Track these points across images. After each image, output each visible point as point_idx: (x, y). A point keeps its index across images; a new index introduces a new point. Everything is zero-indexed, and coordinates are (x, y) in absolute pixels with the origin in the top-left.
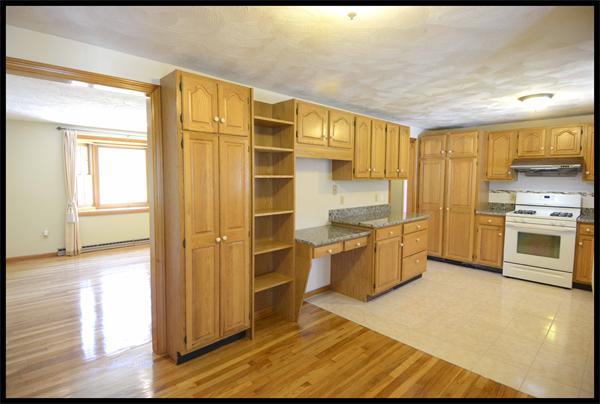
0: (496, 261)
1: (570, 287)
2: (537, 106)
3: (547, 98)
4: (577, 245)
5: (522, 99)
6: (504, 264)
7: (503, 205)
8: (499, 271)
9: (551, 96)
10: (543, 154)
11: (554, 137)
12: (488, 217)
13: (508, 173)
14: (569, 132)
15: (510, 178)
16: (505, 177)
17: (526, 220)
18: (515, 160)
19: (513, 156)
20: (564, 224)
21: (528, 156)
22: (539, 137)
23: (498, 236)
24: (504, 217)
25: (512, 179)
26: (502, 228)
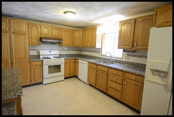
0: (40, 80)
4: (65, 66)
5: (65, 13)
6: (44, 80)
7: (34, 56)
8: (42, 83)
10: (50, 36)
11: (53, 30)
12: (36, 62)
13: (38, 42)
14: (57, 30)
15: (39, 45)
16: (37, 44)
17: (51, 61)
18: (41, 37)
19: (40, 36)
20: (62, 60)
21: (45, 36)
22: (49, 29)
23: (41, 69)
24: (42, 61)
25: (40, 45)
26: (42, 66)
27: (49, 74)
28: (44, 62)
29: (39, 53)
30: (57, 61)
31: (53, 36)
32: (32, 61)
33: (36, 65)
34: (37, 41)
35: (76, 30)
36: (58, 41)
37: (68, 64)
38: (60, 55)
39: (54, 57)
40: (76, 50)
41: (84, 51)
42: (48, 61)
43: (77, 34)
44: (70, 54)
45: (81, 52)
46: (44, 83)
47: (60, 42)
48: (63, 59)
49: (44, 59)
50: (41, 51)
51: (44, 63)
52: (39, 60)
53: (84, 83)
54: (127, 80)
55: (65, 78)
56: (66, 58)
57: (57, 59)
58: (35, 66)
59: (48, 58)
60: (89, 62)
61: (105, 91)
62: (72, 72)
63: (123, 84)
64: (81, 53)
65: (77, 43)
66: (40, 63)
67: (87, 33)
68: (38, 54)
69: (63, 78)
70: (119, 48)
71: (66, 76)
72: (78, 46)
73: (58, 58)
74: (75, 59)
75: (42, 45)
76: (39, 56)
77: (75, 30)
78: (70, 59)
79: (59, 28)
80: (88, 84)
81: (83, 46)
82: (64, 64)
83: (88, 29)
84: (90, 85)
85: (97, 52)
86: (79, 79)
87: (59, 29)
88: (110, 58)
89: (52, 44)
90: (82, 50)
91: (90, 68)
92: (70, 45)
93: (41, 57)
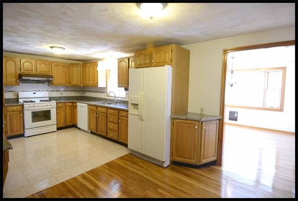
0: (20, 131)
1: (56, 130)
2: (58, 52)
3: (62, 49)
4: (57, 112)
5: (51, 47)
6: (26, 130)
7: (10, 99)
8: (22, 135)
9: (64, 49)
10: (34, 72)
11: (38, 65)
12: (13, 107)
13: (16, 81)
14: (45, 64)
15: (17, 84)
16: (14, 83)
17: (35, 105)
18: (20, 74)
19: (18, 72)
20: (52, 104)
21: (26, 72)
22: (32, 64)
23: (20, 116)
24: (23, 106)
25: (19, 84)
26: (22, 111)
27: (33, 122)
28: (25, 106)
29: (18, 95)
30: (45, 105)
31: (38, 72)
32: (8, 106)
33: (14, 111)
34: (14, 80)
35: (74, 64)
36: (45, 79)
37: (62, 109)
38: (50, 98)
39: (41, 101)
40: (76, 91)
41: (88, 91)
42: (31, 105)
43: (75, 69)
44: (67, 97)
45: (84, 93)
46: (26, 135)
47: (50, 80)
48: (54, 103)
49: (25, 103)
50: (20, 93)
51: (25, 108)
52: (17, 104)
53: (84, 132)
54: (122, 118)
55: (58, 129)
56: (58, 102)
57: (45, 102)
58: (13, 113)
59: (31, 102)
60: (89, 105)
61: (105, 135)
62: (68, 120)
63: (119, 123)
64: (84, 95)
65: (76, 80)
66: (19, 108)
67: (88, 68)
68: (16, 97)
69: (55, 128)
70: (119, 87)
71: (60, 126)
72: (77, 84)
73: (47, 101)
74: (73, 102)
75: (22, 85)
76: (17, 100)
77: (71, 64)
78: (65, 103)
79: (48, 61)
80: (90, 132)
81: (84, 85)
82: (55, 109)
83: (89, 63)
84: (92, 133)
85: (102, 92)
86: (79, 129)
87: (47, 63)
88: (114, 98)
89: (38, 83)
90: (85, 91)
91: (90, 111)
92: (66, 83)
93: (21, 101)
